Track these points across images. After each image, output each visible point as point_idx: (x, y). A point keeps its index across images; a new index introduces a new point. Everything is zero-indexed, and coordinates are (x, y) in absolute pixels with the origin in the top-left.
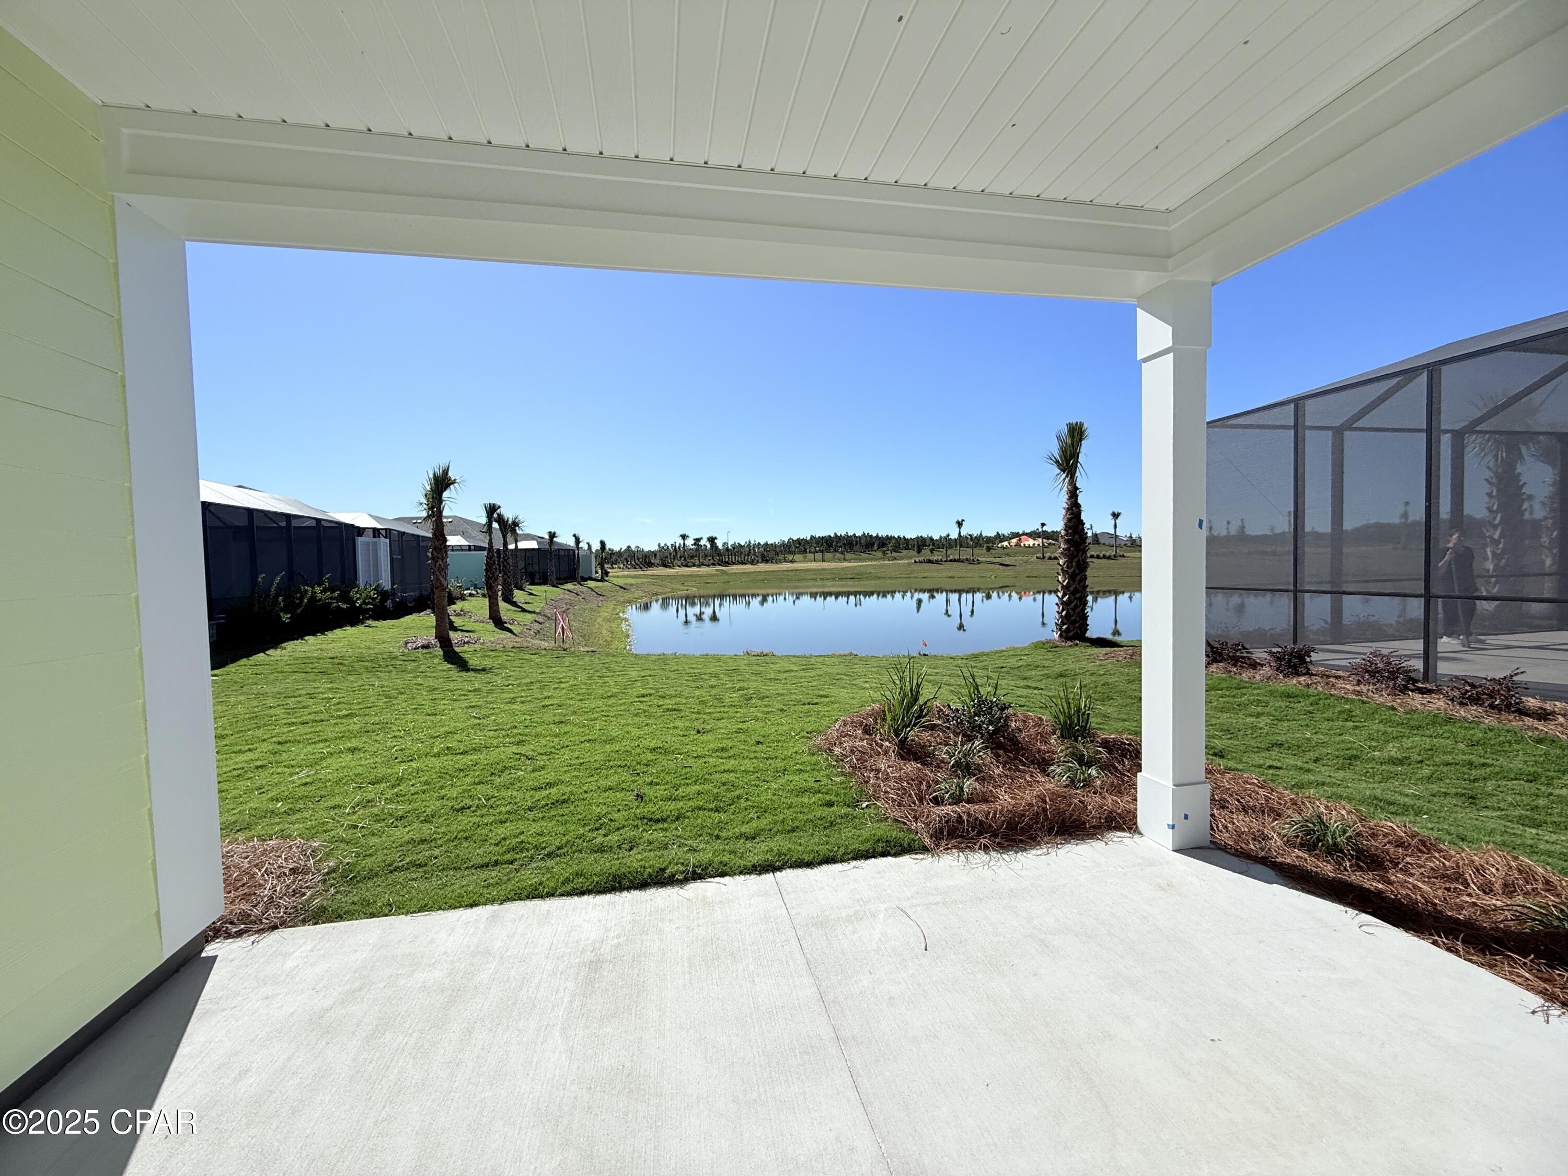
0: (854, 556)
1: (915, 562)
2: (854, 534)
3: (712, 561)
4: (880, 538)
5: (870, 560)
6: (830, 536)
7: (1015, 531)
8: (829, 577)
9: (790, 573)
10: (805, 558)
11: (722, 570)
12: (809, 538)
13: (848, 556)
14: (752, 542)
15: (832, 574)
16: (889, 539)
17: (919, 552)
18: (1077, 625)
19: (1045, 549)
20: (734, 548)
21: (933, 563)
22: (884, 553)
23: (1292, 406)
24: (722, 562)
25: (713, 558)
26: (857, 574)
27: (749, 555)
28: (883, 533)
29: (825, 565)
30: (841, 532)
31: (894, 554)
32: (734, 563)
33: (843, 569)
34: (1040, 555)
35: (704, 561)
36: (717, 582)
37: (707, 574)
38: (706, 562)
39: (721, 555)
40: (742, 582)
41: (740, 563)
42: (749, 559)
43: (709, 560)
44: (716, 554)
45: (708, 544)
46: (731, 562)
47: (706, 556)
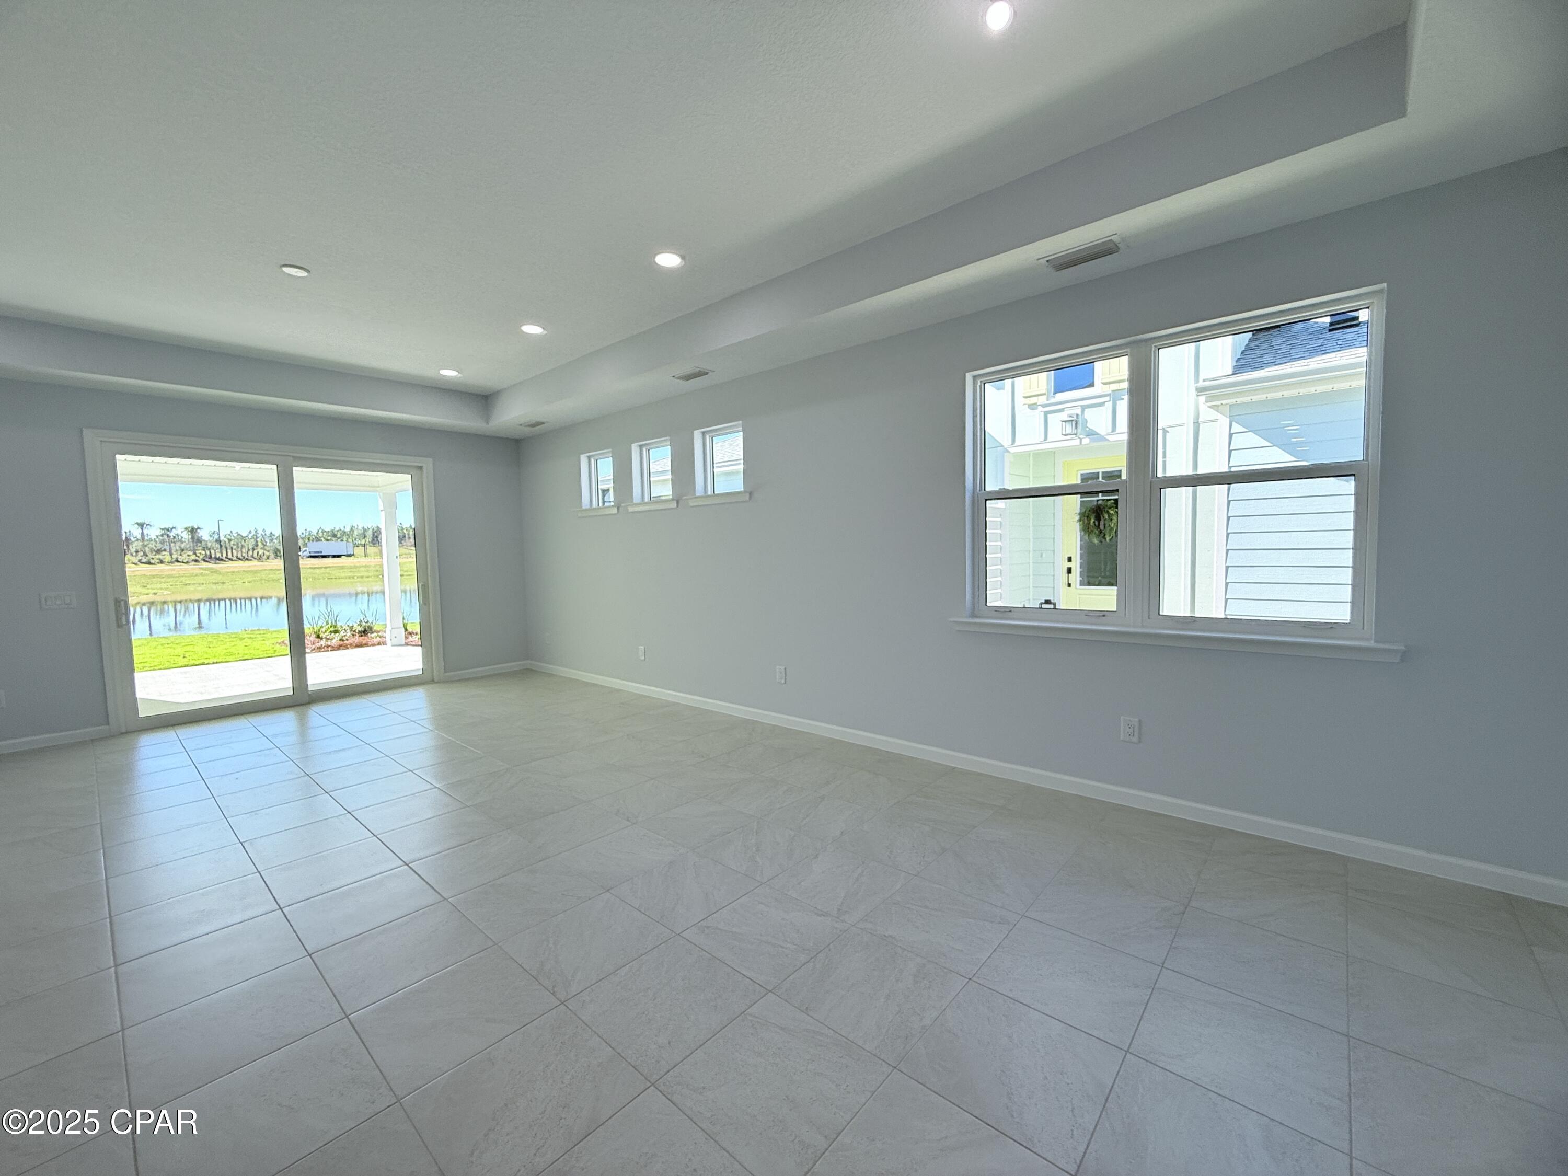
3: (193, 557)
9: (317, 571)
11: (212, 568)
12: (348, 529)
14: (260, 532)
24: (210, 557)
25: (195, 554)
27: (253, 549)
32: (231, 560)
35: (180, 557)
36: (203, 584)
37: (187, 574)
38: (183, 558)
39: (209, 549)
40: (244, 582)
41: (240, 559)
42: (253, 554)
43: (188, 555)
44: (201, 548)
45: (186, 536)
46: (226, 558)
47: (183, 550)
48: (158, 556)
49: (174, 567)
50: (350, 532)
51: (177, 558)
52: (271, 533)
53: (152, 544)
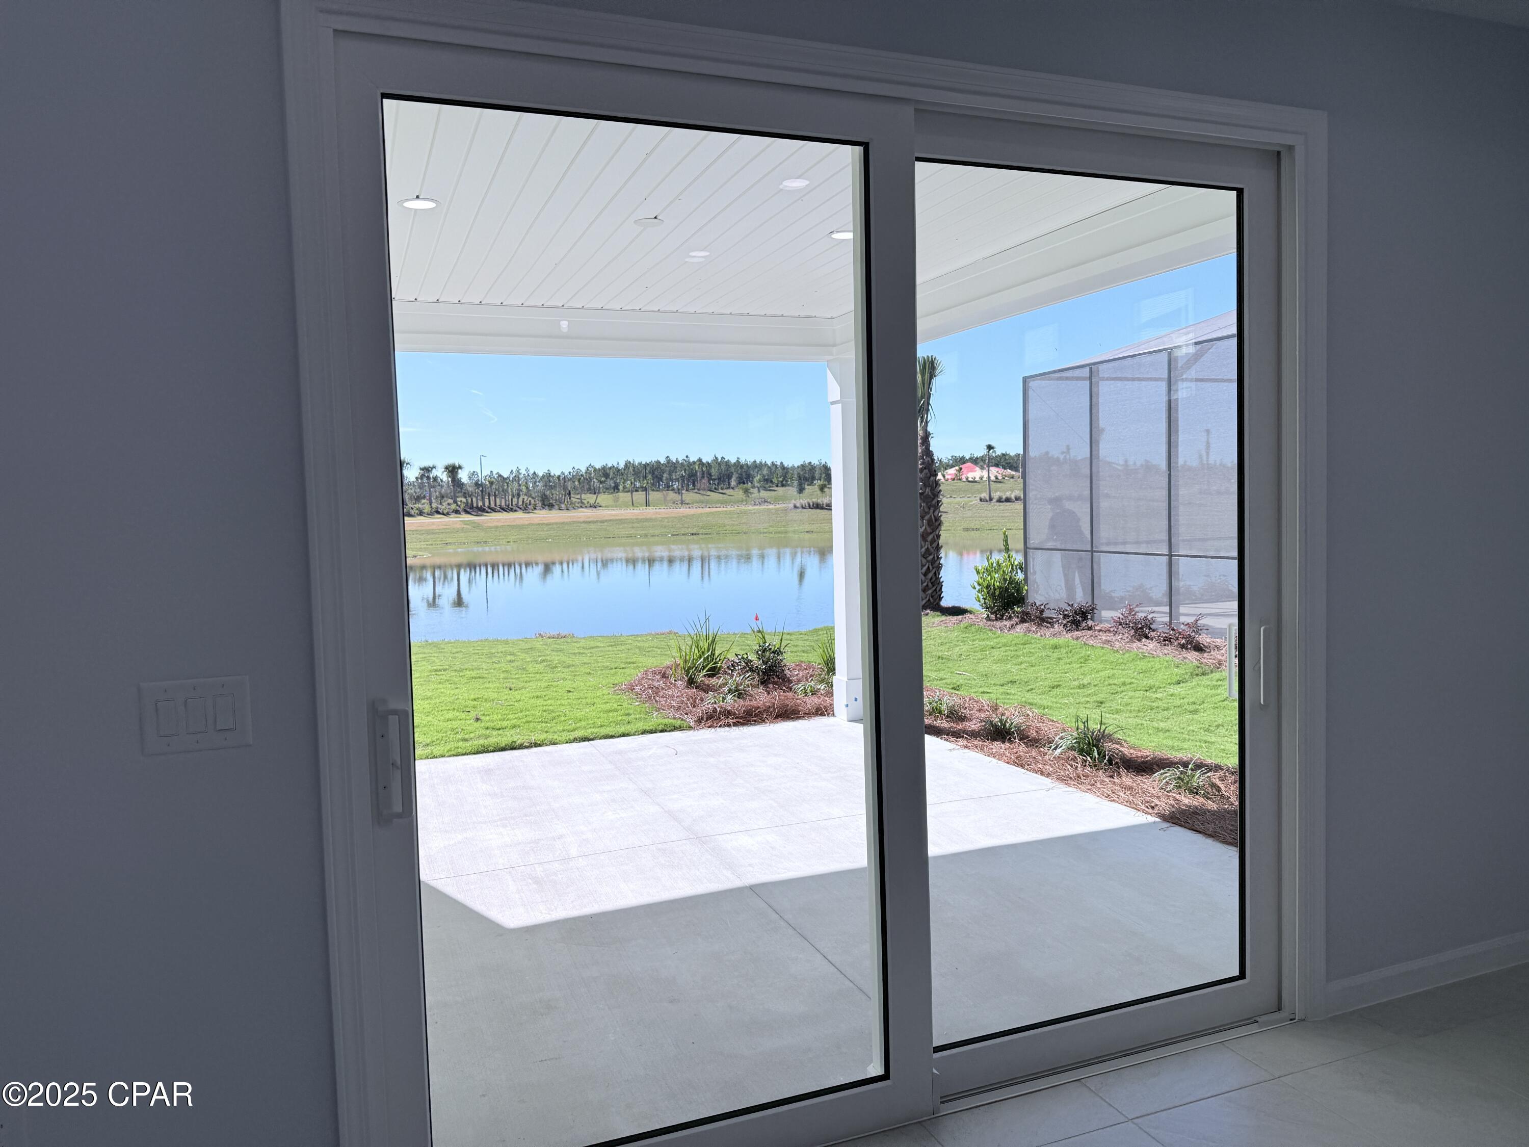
0: (697, 497)
1: (795, 507)
2: (700, 460)
3: (454, 506)
4: (742, 467)
5: (724, 503)
6: (658, 462)
7: (959, 454)
8: (657, 532)
9: (592, 526)
10: (616, 500)
11: (473, 522)
12: (622, 466)
13: (688, 496)
14: (523, 471)
16: (758, 466)
17: (801, 490)
18: (930, 592)
19: (993, 485)
20: (491, 483)
21: (822, 508)
22: (746, 491)
23: (1088, 369)
24: (472, 507)
25: (455, 502)
26: (702, 528)
27: (518, 495)
28: (748, 457)
29: (650, 512)
30: (678, 456)
31: (764, 494)
32: (494, 510)
33: (680, 519)
34: (985, 495)
35: (440, 506)
36: (464, 543)
37: (448, 529)
38: (443, 507)
39: (470, 496)
40: (508, 542)
41: (503, 509)
42: (518, 502)
43: (449, 504)
44: (460, 494)
45: (444, 477)
46: (489, 507)
47: (443, 497)
48: (417, 506)
49: (435, 520)
50: (625, 470)
51: (437, 508)
52: (535, 473)
53: (411, 489)
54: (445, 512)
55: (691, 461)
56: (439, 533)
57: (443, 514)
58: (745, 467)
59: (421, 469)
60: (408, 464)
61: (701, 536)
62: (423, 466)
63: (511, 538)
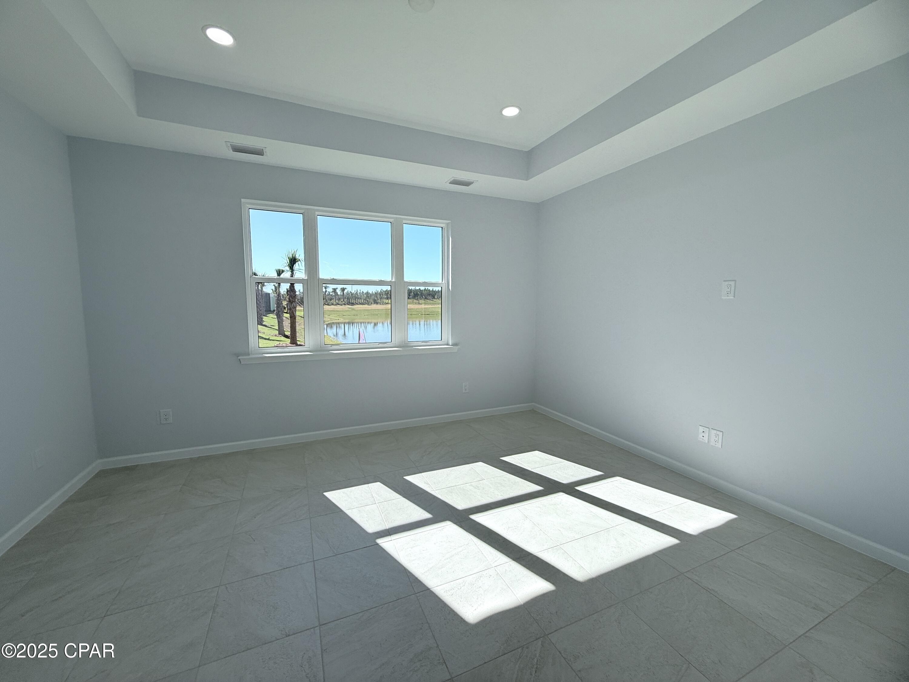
15: (417, 312)
54: (341, 304)
55: (417, 289)
56: (340, 311)
57: (340, 305)
58: (435, 292)
59: (333, 289)
60: (328, 287)
61: (430, 315)
62: (333, 288)
63: (365, 314)
